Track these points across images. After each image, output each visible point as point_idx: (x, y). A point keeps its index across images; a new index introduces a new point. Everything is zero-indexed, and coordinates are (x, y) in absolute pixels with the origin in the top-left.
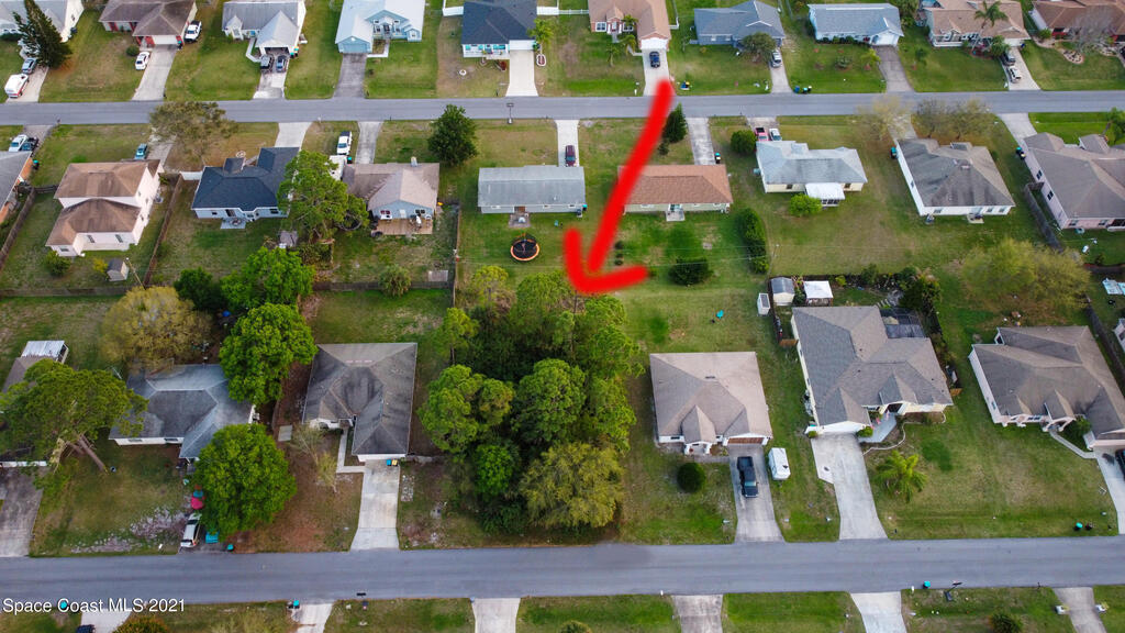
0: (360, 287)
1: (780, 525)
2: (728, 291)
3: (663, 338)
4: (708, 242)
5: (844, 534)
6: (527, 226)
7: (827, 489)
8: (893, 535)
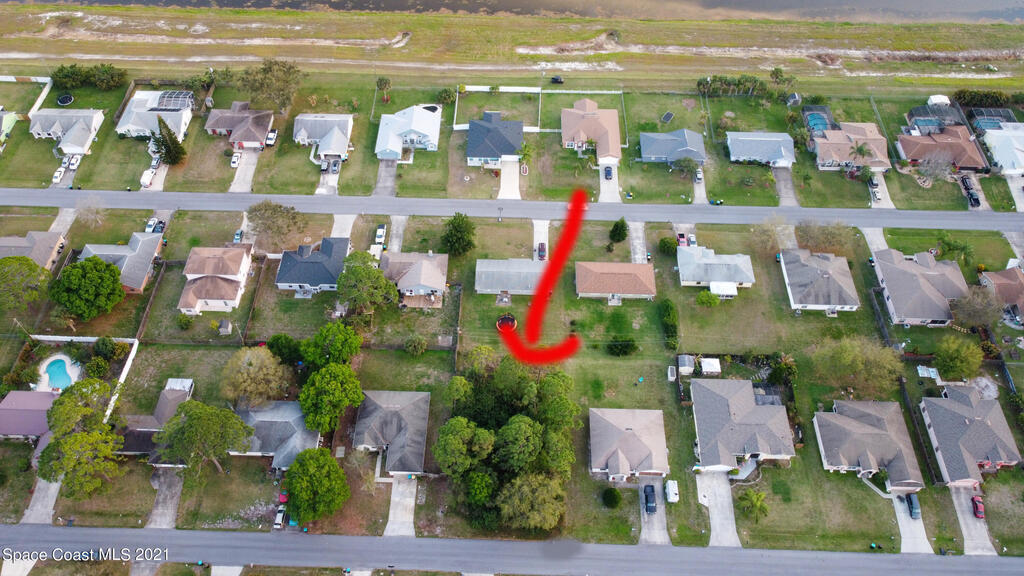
0: (391, 347)
1: (670, 535)
2: (648, 362)
3: (600, 396)
4: (638, 322)
5: (713, 542)
6: (510, 305)
7: (704, 510)
8: (746, 545)
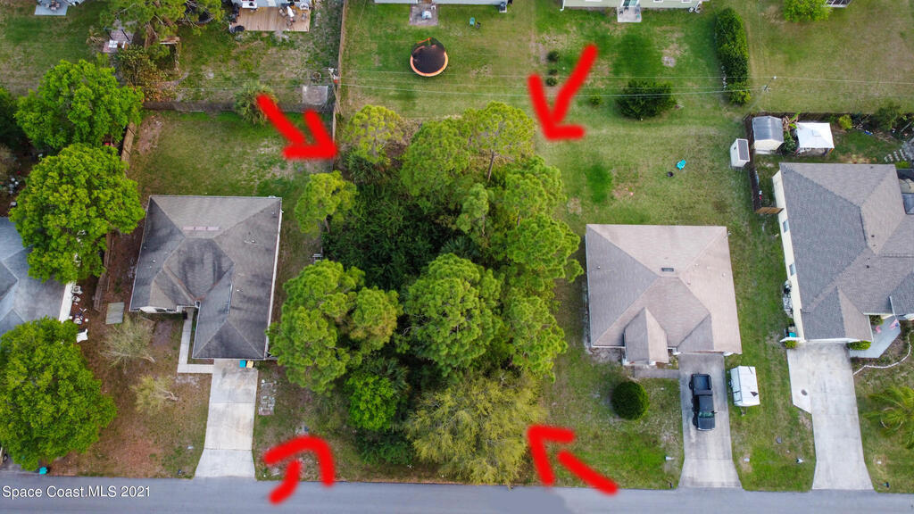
0: (212, 107)
1: (738, 467)
2: (693, 130)
3: (604, 197)
4: (671, 53)
5: (819, 482)
6: (434, 24)
7: (802, 420)
8: (883, 487)
